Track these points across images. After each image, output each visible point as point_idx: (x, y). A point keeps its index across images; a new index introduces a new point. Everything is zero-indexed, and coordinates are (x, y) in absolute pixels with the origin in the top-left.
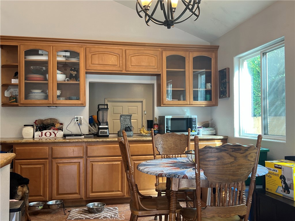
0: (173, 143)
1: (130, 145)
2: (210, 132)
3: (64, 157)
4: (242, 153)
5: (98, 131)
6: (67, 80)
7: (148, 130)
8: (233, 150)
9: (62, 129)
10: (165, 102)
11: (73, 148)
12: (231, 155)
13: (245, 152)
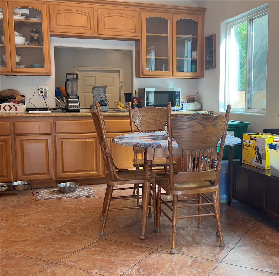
0: (152, 117)
1: (105, 120)
2: (195, 106)
3: (28, 134)
4: (211, 122)
5: (68, 105)
6: (28, 44)
7: (126, 104)
8: (203, 119)
9: (24, 102)
10: (145, 73)
11: (39, 123)
12: (201, 124)
13: (214, 121)
